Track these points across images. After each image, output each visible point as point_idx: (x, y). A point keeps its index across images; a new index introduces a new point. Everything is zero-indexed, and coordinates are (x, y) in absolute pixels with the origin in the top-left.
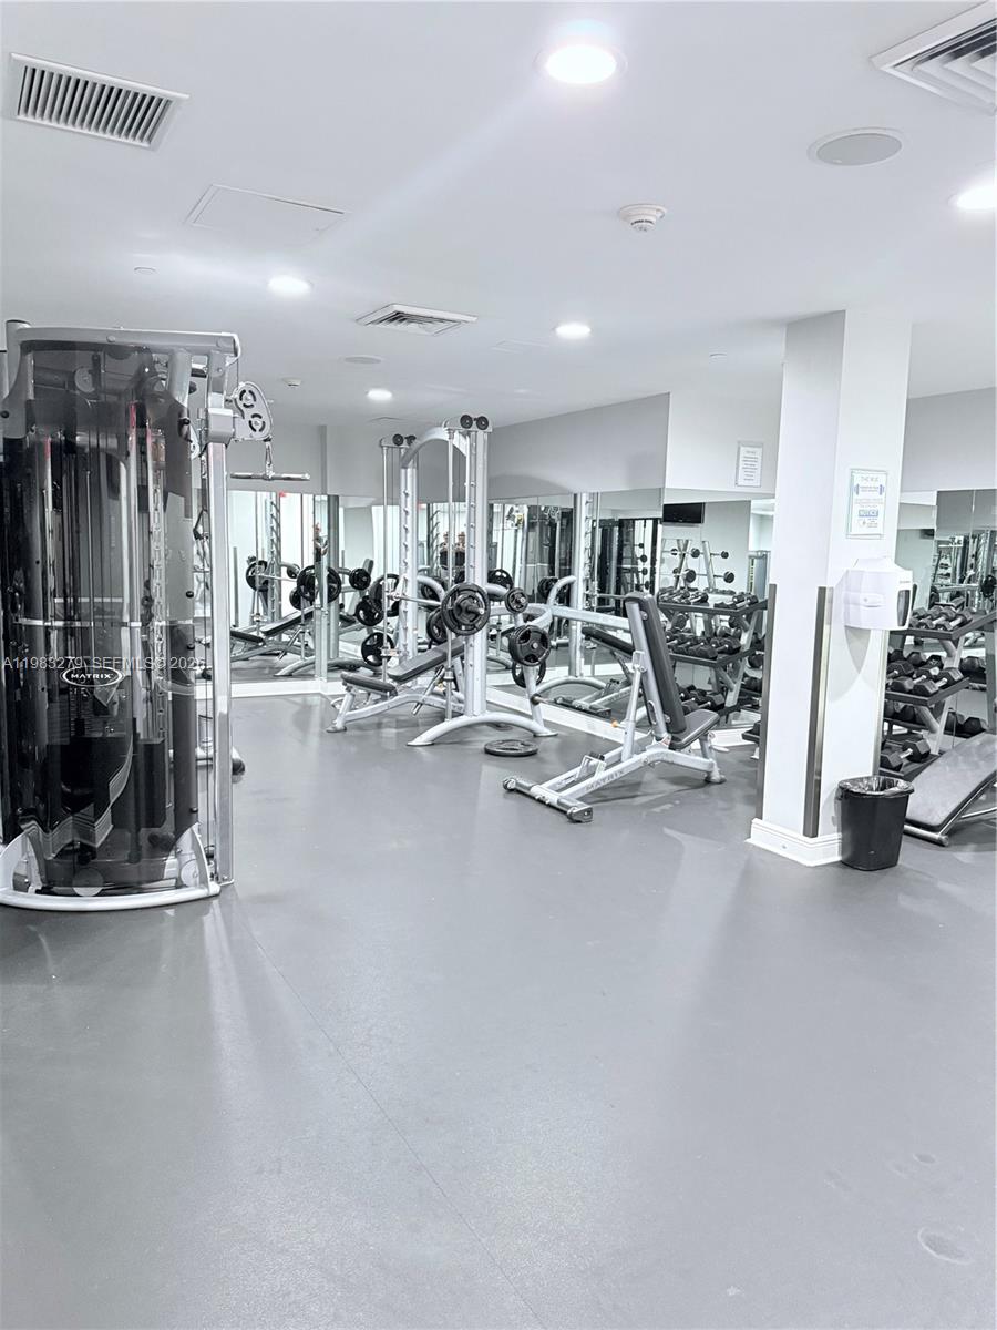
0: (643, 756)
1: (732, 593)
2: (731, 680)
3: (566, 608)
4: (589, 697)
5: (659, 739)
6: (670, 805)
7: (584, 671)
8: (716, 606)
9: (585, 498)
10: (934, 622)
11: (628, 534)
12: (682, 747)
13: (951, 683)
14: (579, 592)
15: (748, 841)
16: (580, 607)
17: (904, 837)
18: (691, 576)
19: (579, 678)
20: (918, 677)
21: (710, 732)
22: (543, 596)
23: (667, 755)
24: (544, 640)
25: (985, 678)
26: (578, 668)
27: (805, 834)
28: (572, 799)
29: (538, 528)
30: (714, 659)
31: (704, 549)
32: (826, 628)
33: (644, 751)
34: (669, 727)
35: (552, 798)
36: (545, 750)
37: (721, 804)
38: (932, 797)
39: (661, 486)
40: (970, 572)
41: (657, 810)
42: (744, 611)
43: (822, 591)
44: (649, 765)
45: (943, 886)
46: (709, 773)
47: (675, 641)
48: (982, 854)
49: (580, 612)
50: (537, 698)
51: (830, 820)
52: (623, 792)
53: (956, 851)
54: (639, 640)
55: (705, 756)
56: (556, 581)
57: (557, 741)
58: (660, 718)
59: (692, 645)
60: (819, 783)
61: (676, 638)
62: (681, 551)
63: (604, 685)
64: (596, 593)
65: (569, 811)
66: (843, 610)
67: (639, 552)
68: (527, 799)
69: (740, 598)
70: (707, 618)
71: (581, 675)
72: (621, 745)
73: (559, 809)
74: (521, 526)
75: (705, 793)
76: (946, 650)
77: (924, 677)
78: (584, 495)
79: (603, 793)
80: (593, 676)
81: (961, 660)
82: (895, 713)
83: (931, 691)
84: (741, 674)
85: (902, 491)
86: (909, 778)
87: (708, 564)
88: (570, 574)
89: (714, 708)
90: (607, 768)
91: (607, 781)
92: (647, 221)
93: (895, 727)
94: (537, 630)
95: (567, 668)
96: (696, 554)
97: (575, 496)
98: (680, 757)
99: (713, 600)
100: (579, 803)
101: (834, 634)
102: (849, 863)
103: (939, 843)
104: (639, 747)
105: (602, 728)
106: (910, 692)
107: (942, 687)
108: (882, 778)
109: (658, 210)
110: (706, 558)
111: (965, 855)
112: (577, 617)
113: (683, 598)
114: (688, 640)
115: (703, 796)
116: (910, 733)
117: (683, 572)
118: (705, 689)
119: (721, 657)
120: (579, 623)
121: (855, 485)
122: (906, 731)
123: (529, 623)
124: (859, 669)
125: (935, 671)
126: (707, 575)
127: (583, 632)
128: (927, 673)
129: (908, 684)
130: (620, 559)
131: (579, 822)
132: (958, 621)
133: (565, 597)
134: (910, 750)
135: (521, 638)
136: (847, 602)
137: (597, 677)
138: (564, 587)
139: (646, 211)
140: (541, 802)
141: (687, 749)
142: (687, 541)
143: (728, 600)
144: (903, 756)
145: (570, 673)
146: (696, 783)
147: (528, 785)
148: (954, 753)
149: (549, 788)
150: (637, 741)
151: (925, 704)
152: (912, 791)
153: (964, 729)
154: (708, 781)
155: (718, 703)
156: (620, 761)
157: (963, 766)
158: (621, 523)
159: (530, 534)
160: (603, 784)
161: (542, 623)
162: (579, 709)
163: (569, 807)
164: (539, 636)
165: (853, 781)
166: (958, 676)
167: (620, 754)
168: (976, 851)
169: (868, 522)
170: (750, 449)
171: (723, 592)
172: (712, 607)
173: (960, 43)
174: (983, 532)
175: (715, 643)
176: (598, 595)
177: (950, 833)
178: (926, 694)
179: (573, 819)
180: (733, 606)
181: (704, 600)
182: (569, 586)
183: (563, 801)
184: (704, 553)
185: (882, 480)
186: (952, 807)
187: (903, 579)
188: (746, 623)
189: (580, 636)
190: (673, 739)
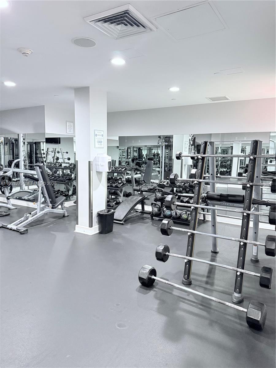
0: (44, 212)
1: (69, 163)
2: (70, 188)
3: (18, 169)
4: (27, 196)
5: (48, 206)
6: (53, 225)
7: (26, 188)
8: (64, 167)
9: (21, 135)
10: (119, 169)
11: (38, 146)
12: (55, 208)
13: (124, 184)
14: (22, 164)
15: (75, 231)
16: (23, 168)
17: (114, 224)
18: (58, 159)
19: (24, 190)
20: (116, 183)
21: (64, 203)
22: (10, 166)
23: (51, 210)
24: (10, 179)
25: (131, 182)
26: (23, 187)
27: (89, 227)
28: (21, 227)
29: (8, 144)
30: (65, 182)
31: (61, 151)
32: (91, 172)
33: (44, 210)
34: (51, 202)
35: (14, 228)
36: (13, 213)
37: (68, 222)
38: (120, 213)
39: (44, 132)
40: (129, 157)
41: (49, 227)
42: (72, 168)
43: (89, 162)
44: (46, 214)
45: (124, 235)
46: (64, 214)
47: (53, 177)
48: (132, 225)
49: (22, 170)
50: (9, 197)
51: (96, 222)
52: (38, 223)
53: (127, 225)
54: (40, 178)
55: (63, 209)
56: (14, 161)
57: (16, 210)
58: (48, 200)
59: (58, 178)
60: (92, 213)
61: (53, 176)
62: (54, 151)
63: (32, 192)
64: (27, 164)
65: (20, 231)
66: (95, 167)
67: (42, 152)
68: (6, 229)
69: (71, 165)
70: (62, 170)
71: (25, 189)
72: (37, 209)
73: (17, 231)
74: (2, 144)
75: (63, 220)
76: (122, 176)
77: (117, 183)
78: (21, 134)
79: (32, 224)
80: (29, 189)
81: (126, 178)
82: (112, 193)
83: (119, 187)
84: (73, 185)
85: (107, 136)
86: (115, 209)
87: (62, 155)
88: (18, 159)
89: (65, 196)
90: (32, 216)
91: (32, 220)
92: (27, 53)
93: (112, 196)
94: (7, 176)
95: (20, 187)
96: (58, 152)
97: (18, 134)
98: (55, 211)
99: (63, 165)
100: (24, 228)
101: (93, 174)
102: (101, 233)
103: (122, 224)
104: (42, 209)
105: (31, 205)
106: (114, 187)
107: (122, 185)
108: (108, 209)
109: (30, 51)
110: (62, 154)
111: (128, 226)
112: (22, 172)
113: (55, 165)
114: (57, 177)
115: (62, 221)
116: (116, 197)
117: (55, 158)
118: (63, 191)
119: (66, 181)
120: (23, 174)
121: (96, 134)
122: (115, 197)
123: (4, 174)
124: (100, 182)
125: (120, 182)
126: (63, 158)
127: (24, 176)
128: (118, 182)
129: (114, 185)
130: (36, 154)
131: (24, 234)
132: (124, 169)
133: (17, 166)
134: (115, 202)
135: (2, 179)
136: (96, 165)
137: (30, 190)
138: (17, 162)
139: (26, 50)
140: (10, 229)
141: (57, 208)
142: (56, 149)
143: (68, 165)
144: (114, 203)
145: (21, 189)
146: (60, 217)
147: (6, 225)
148: (125, 201)
149: (14, 225)
150: (41, 207)
151: (118, 190)
152: (115, 212)
153: (127, 195)
154: (64, 216)
155: (66, 194)
156: (36, 214)
157: (127, 204)
158: (35, 143)
159: (5, 146)
160: (31, 221)
161: (10, 174)
162: (24, 200)
163: (20, 230)
164: (8, 178)
165: (101, 211)
166: (125, 182)
167: (36, 212)
168: (131, 225)
169: (100, 144)
170: (70, 123)
171: (66, 163)
172: (63, 167)
173: (105, 19)
174: (131, 147)
175: (65, 177)
176: (28, 165)
177: (125, 221)
178: (118, 187)
179: (21, 233)
180: (69, 167)
181: (61, 165)
182: (18, 162)
183: (18, 228)
184: (61, 152)
185: (102, 133)
186: (125, 215)
187: (109, 159)
188: (73, 171)
189: (23, 177)
190: (53, 205)
